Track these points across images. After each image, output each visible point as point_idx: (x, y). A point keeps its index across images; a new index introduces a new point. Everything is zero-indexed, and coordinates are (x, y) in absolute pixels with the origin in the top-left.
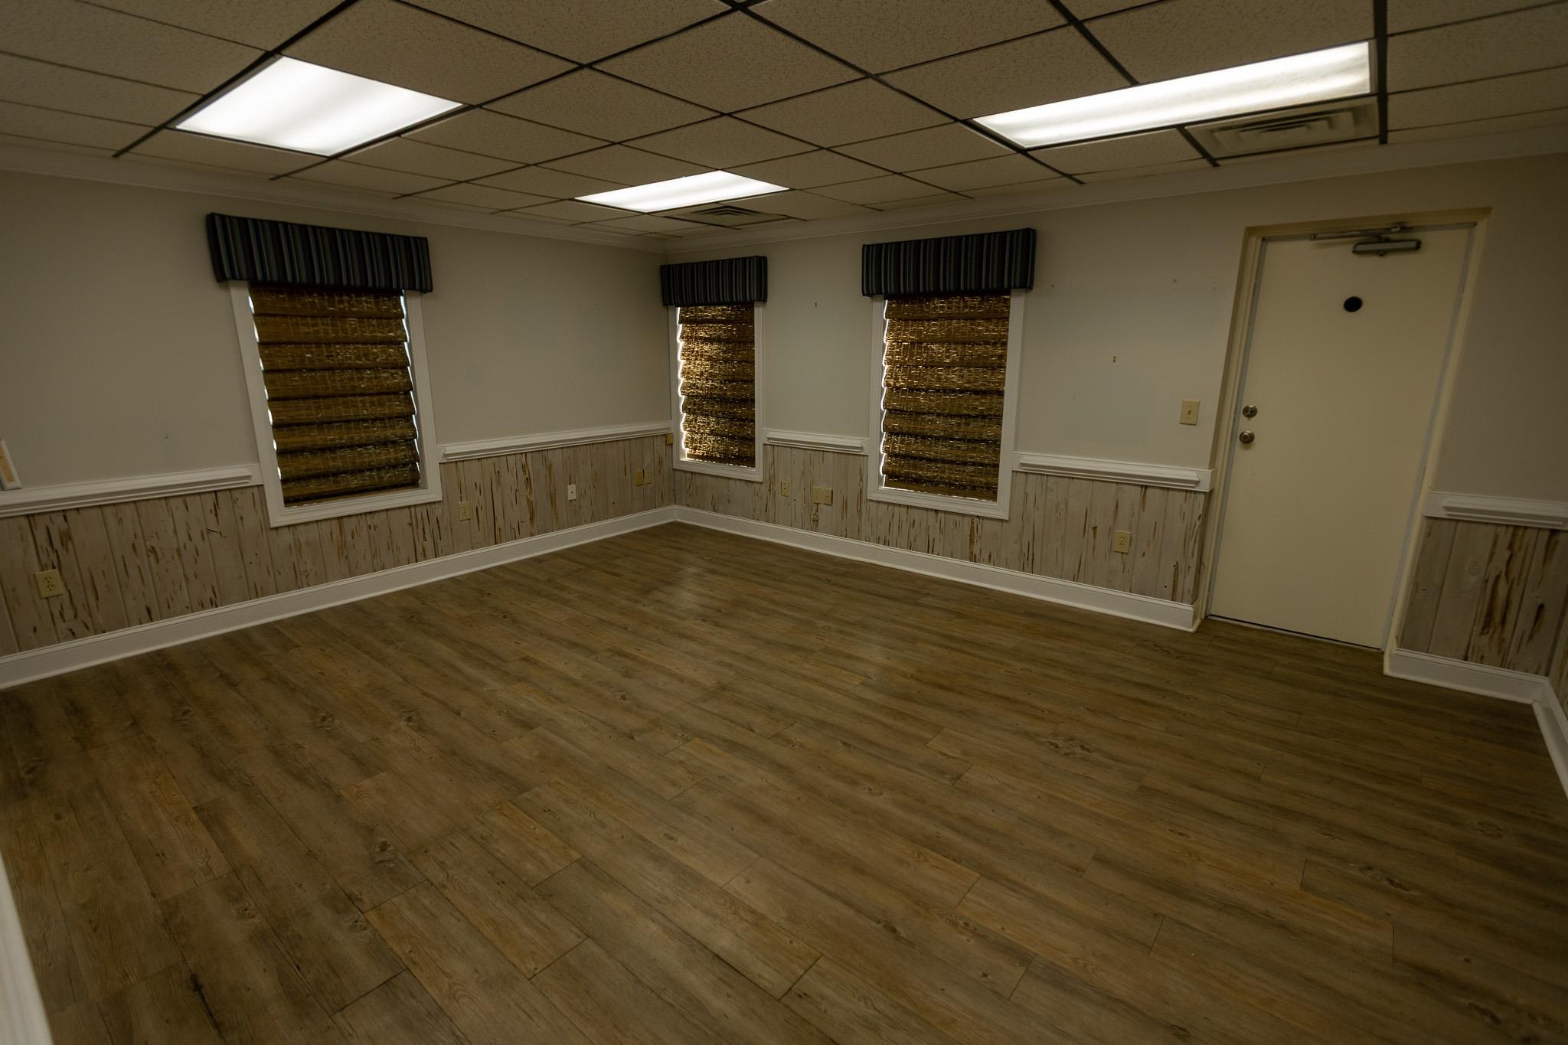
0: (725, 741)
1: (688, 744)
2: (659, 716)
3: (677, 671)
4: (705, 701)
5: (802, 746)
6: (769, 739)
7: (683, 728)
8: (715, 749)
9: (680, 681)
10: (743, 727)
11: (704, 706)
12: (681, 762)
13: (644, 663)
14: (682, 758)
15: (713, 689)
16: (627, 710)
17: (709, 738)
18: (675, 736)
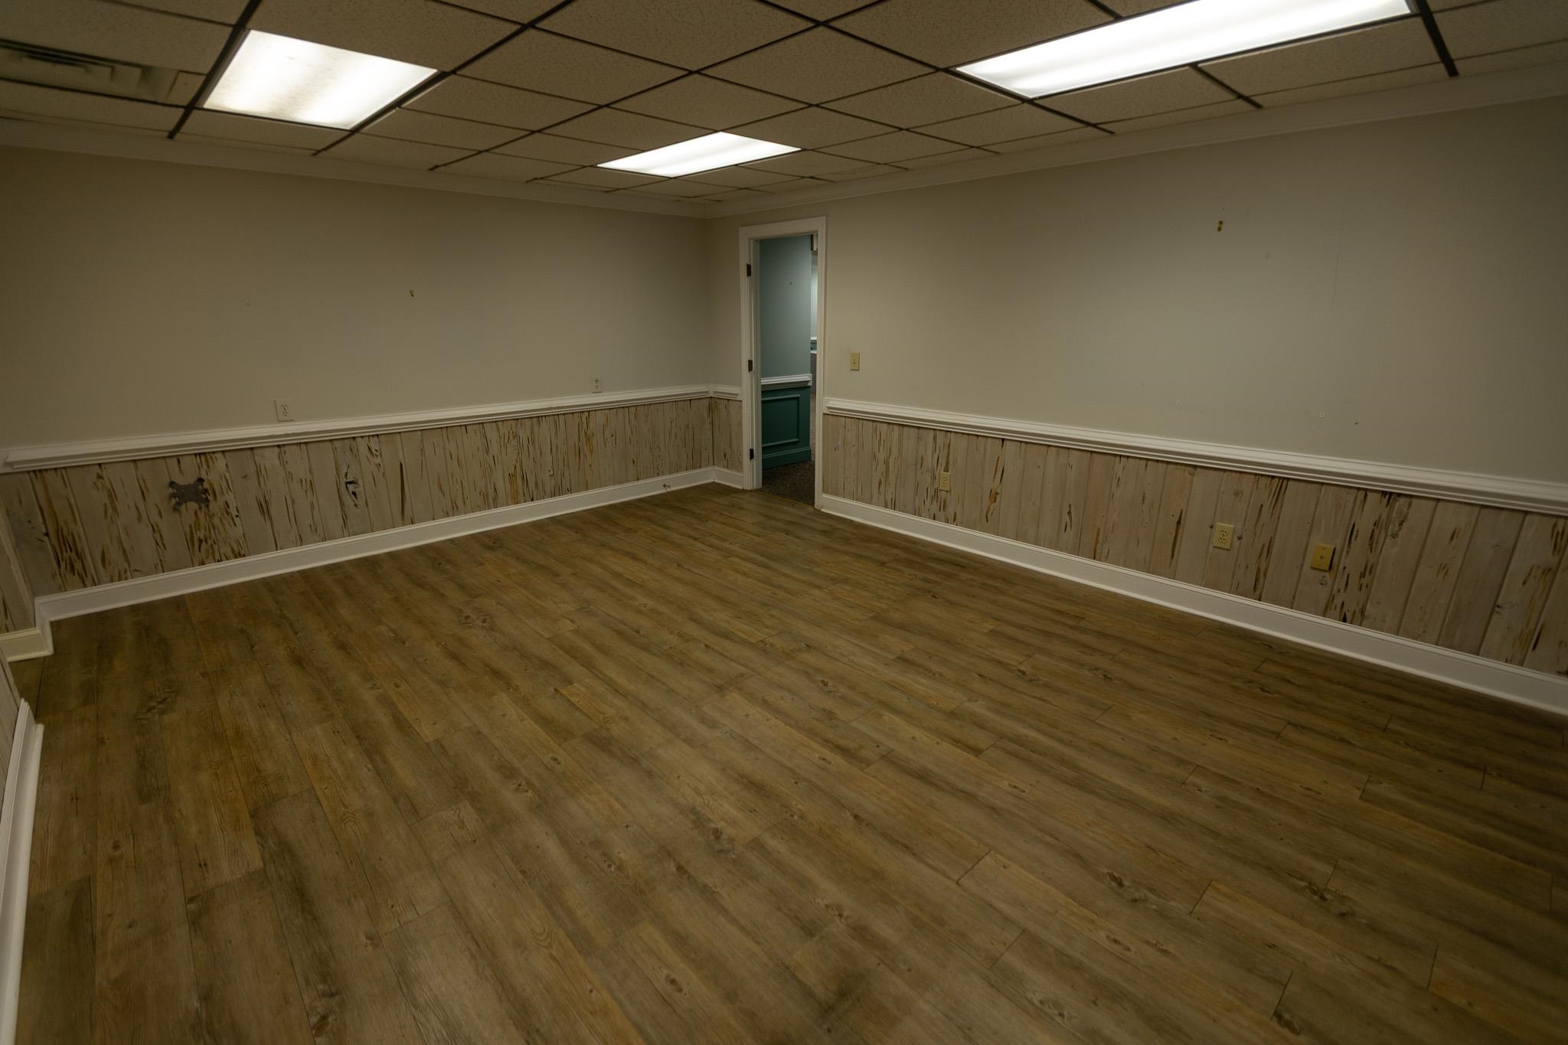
0: (732, 640)
1: (762, 639)
2: (787, 663)
3: (769, 716)
4: (742, 675)
5: (672, 633)
6: (695, 639)
7: (765, 651)
8: (740, 634)
9: (766, 701)
10: (713, 649)
11: (742, 669)
12: (767, 627)
13: (811, 733)
14: (766, 630)
15: (731, 689)
16: (818, 670)
17: (743, 642)
18: (772, 645)
